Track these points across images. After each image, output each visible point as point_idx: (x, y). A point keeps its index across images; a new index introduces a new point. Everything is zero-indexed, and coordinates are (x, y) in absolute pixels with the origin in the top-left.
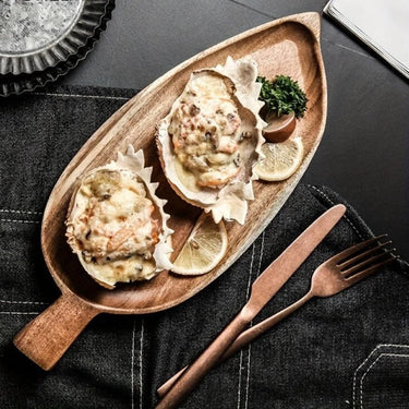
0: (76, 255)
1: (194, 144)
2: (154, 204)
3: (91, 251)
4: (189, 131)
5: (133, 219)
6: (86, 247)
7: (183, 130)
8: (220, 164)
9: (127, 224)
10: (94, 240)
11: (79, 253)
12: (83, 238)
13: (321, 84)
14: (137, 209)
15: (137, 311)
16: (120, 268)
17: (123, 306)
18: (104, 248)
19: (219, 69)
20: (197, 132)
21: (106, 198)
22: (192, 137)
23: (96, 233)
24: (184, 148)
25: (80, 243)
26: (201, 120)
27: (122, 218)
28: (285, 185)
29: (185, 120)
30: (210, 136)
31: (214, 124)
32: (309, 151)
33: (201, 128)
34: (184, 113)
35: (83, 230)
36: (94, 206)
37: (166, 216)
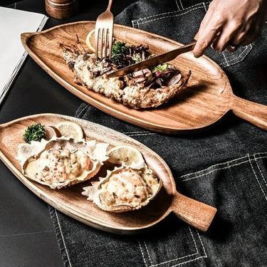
0: (150, 201)
1: (65, 169)
2: (111, 176)
3: (145, 194)
4: (57, 171)
5: (123, 180)
6: (144, 197)
8: (76, 157)
9: (125, 182)
10: (139, 193)
11: (148, 199)
12: (140, 200)
13: (24, 120)
14: (116, 179)
15: (171, 175)
16: (150, 182)
17: (170, 183)
18: (142, 187)
19: (22, 164)
21: (114, 194)
23: (135, 193)
24: (67, 174)
25: (143, 201)
27: (123, 185)
28: (83, 125)
32: (62, 118)
33: (56, 164)
34: (47, 175)
35: (136, 201)
36: (121, 199)
37: (116, 168)
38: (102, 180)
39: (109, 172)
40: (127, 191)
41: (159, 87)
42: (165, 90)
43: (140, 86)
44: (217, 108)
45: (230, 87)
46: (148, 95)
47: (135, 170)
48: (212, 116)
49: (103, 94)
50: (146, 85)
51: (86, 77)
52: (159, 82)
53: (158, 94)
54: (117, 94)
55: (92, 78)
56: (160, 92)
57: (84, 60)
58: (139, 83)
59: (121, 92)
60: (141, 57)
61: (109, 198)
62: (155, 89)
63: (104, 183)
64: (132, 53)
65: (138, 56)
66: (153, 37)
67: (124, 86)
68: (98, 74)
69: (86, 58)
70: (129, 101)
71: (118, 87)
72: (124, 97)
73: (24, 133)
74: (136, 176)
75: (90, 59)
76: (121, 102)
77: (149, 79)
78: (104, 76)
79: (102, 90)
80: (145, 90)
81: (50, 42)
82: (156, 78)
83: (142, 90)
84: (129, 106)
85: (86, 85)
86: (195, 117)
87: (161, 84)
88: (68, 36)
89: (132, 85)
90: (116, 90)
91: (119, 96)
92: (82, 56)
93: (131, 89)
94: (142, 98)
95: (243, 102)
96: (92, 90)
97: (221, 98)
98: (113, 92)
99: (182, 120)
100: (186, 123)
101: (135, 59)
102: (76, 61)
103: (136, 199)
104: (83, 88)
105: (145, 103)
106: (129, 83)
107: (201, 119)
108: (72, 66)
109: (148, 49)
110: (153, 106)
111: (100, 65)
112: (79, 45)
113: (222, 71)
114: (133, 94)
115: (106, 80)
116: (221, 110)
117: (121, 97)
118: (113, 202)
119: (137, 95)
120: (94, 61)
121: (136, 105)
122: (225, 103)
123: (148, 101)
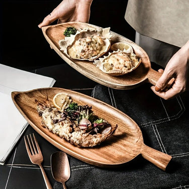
1: (93, 48)
5: (117, 58)
6: (130, 67)
7: (90, 52)
9: (119, 58)
10: (126, 65)
11: (132, 69)
12: (127, 69)
14: (114, 57)
16: (134, 60)
18: (129, 62)
20: (89, 48)
21: (112, 65)
22: (91, 49)
23: (124, 64)
25: (129, 69)
26: (85, 48)
27: (118, 60)
29: (87, 53)
30: (89, 44)
31: (85, 44)
33: (88, 47)
34: (85, 54)
36: (116, 68)
37: (114, 52)
38: (105, 57)
39: (110, 54)
40: (120, 63)
41: (95, 133)
42: (99, 136)
43: (82, 132)
44: (132, 152)
45: (142, 139)
46: (87, 138)
47: (125, 53)
48: (128, 157)
49: (58, 135)
50: (87, 132)
51: (49, 123)
52: (96, 130)
53: (94, 138)
54: (67, 136)
55: (52, 124)
56: (96, 137)
57: (49, 111)
58: (82, 130)
59: (70, 135)
60: (86, 113)
61: (109, 67)
62: (93, 135)
63: (106, 59)
64: (81, 109)
65: (84, 112)
66: (97, 102)
67: (72, 131)
68: (57, 121)
69: (51, 110)
70: (74, 142)
71: (68, 132)
72: (72, 138)
73: (64, 31)
74: (126, 56)
75: (53, 111)
76: (69, 142)
77: (89, 128)
78: (60, 123)
79: (57, 133)
80: (86, 135)
81: (30, 99)
82: (94, 128)
83: (84, 135)
84: (74, 145)
85: (48, 128)
86: (116, 156)
87: (97, 132)
88: (42, 96)
89: (77, 131)
90: (66, 133)
91: (68, 137)
92: (48, 109)
93: (77, 134)
94: (83, 140)
95: (149, 149)
96: (51, 131)
97: (136, 146)
98: (65, 134)
99: (108, 157)
100: (110, 160)
101: (81, 114)
102: (44, 112)
103: (125, 68)
104: (46, 130)
105: (84, 144)
106: (76, 129)
107: (121, 158)
108: (40, 114)
109: (91, 108)
110: (90, 146)
111: (59, 116)
112: (47, 102)
113: (138, 127)
114: (77, 137)
115: (61, 126)
116: (134, 153)
117: (70, 138)
118: (111, 69)
119: (80, 137)
120: (55, 112)
121: (79, 145)
122: (138, 149)
123: (87, 142)
